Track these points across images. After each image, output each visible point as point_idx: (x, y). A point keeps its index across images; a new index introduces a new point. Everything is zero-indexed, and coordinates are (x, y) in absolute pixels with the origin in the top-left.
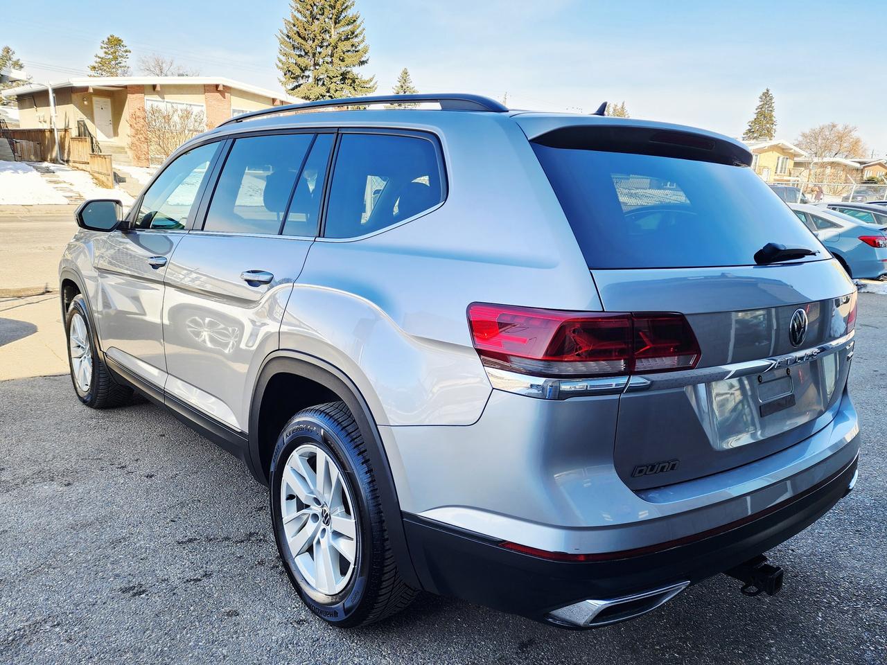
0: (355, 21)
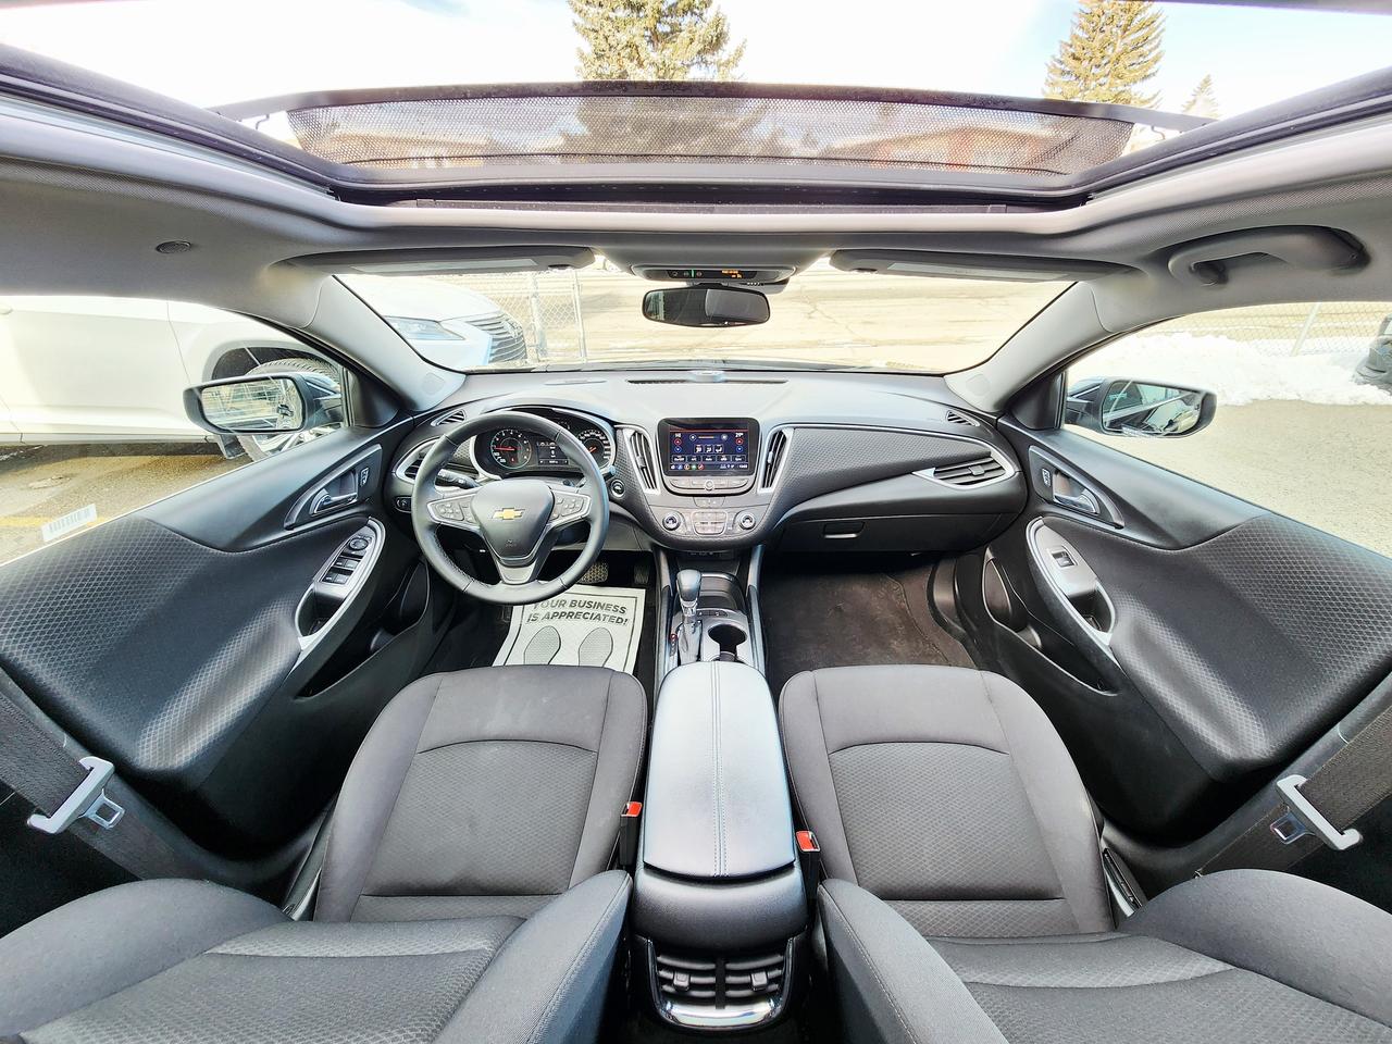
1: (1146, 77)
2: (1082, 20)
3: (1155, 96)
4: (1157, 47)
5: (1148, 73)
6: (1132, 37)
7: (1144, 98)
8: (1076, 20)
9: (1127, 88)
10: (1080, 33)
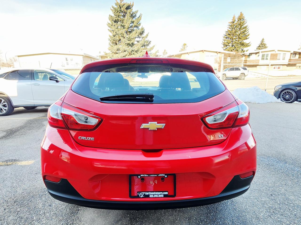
0: (246, 27)
1: (246, 39)
2: (230, 27)
4: (248, 33)
7: (247, 43)
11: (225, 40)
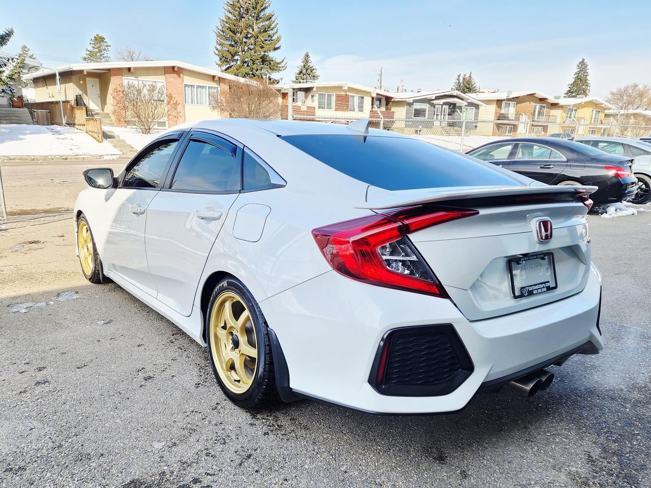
0: (270, 18)
1: (276, 49)
2: (230, 8)
3: (282, 62)
4: (276, 32)
5: (277, 46)
6: (262, 24)
7: (277, 61)
8: (226, 7)
9: (266, 53)
10: (230, 15)
11: (220, 44)
